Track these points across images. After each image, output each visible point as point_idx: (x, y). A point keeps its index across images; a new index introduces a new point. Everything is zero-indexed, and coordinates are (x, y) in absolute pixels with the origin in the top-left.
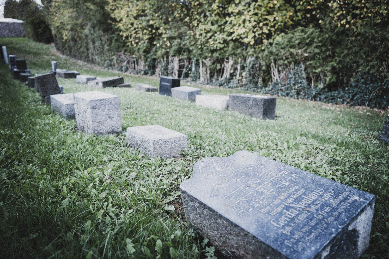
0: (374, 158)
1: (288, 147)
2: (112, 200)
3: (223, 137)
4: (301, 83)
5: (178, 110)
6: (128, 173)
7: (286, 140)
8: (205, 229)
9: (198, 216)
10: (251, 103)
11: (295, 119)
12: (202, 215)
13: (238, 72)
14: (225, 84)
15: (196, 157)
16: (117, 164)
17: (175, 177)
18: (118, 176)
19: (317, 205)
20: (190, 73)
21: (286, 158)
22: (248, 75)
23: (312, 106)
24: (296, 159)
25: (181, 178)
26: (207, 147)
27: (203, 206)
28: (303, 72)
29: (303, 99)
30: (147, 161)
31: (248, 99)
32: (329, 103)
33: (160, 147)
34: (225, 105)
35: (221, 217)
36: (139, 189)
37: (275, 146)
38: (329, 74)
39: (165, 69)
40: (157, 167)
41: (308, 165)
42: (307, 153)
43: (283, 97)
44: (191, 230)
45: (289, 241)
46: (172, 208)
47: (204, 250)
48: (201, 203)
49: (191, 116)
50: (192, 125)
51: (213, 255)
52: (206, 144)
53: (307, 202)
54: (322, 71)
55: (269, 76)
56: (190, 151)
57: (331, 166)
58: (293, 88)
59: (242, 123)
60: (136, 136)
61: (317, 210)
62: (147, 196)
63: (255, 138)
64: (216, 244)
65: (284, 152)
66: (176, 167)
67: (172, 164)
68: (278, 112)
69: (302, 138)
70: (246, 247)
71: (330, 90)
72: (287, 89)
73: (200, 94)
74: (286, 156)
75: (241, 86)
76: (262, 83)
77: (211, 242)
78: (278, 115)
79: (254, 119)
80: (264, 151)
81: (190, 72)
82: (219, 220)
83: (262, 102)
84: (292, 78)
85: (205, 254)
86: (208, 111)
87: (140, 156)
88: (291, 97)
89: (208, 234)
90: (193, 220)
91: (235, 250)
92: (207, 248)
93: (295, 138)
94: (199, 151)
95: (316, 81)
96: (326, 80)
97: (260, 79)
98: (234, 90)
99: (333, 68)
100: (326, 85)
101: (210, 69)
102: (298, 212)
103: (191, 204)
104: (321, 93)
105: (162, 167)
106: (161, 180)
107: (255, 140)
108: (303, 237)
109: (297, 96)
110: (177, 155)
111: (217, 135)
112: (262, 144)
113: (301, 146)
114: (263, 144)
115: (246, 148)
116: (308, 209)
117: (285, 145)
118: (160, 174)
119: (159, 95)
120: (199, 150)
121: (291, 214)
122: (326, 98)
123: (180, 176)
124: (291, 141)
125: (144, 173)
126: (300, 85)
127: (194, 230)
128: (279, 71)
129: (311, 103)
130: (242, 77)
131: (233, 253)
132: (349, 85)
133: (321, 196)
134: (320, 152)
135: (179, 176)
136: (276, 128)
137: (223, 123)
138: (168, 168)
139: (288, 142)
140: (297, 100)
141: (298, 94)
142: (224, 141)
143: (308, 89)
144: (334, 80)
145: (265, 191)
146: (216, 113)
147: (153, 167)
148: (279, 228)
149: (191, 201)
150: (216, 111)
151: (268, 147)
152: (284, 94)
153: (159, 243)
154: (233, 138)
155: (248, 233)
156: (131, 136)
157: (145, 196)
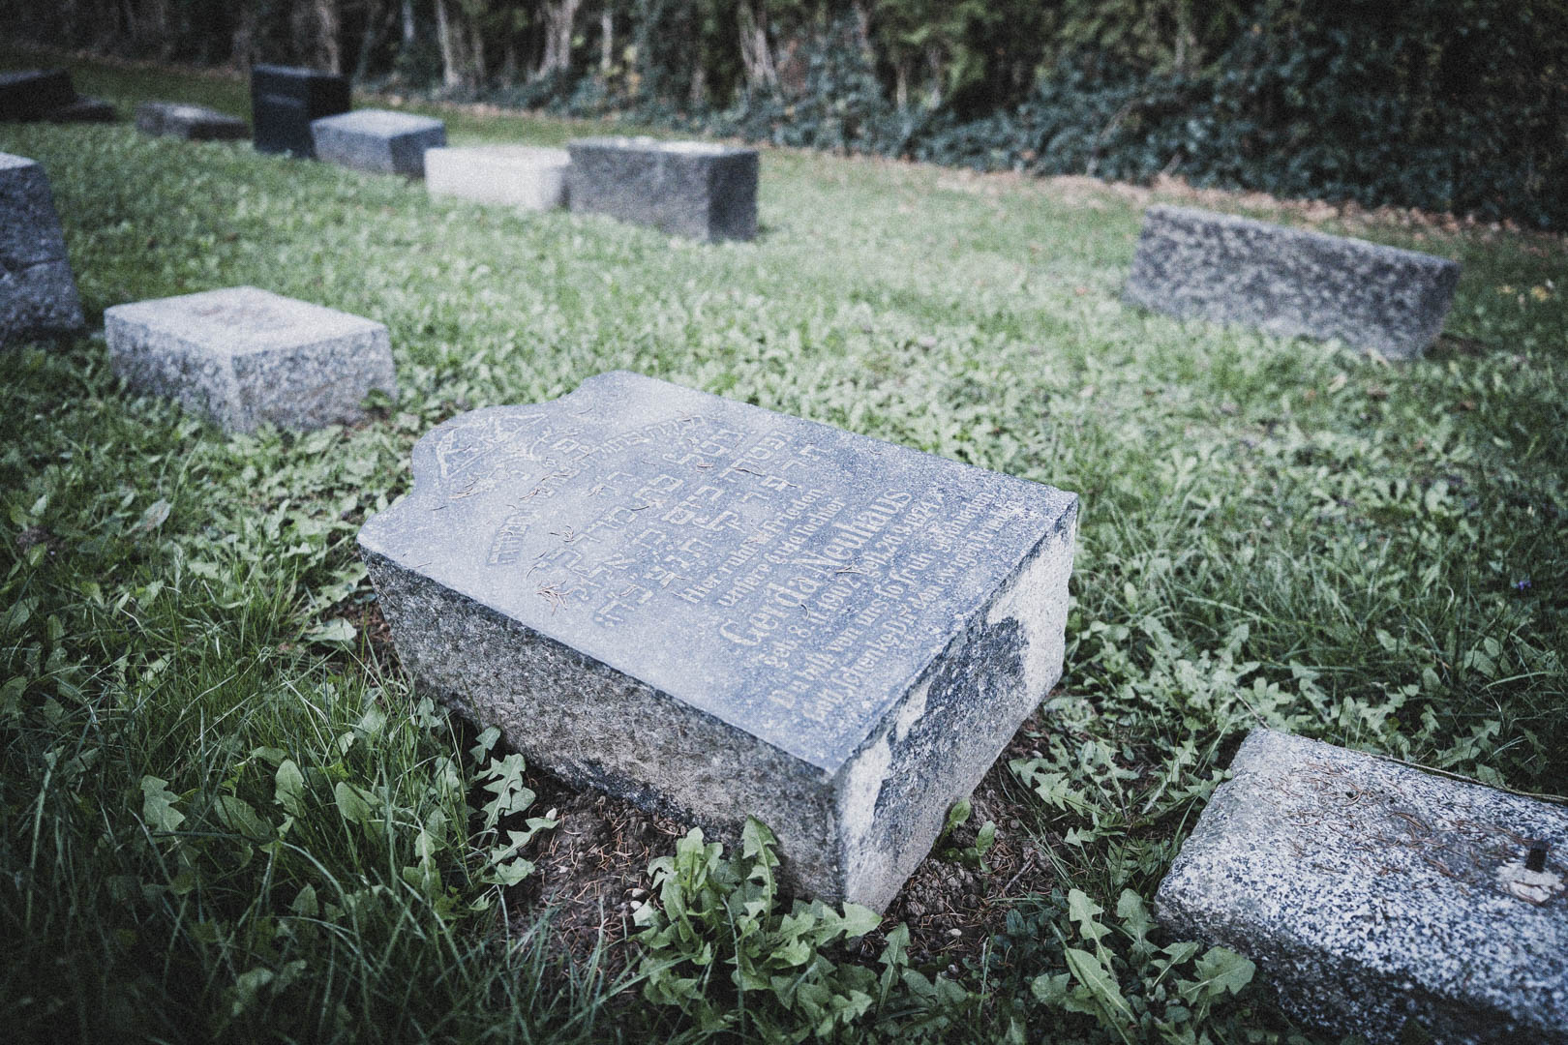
0: (1100, 366)
1: (806, 348)
2: (62, 633)
3: (550, 322)
4: (857, 87)
5: (349, 216)
6: (129, 508)
7: (799, 320)
8: (481, 692)
9: (448, 646)
10: (661, 179)
11: (832, 235)
12: (461, 643)
13: (607, 44)
14: (557, 99)
15: (437, 413)
16: (75, 475)
17: (350, 503)
18: (85, 528)
19: (884, 549)
20: (397, 52)
21: (795, 391)
22: (648, 58)
23: (898, 180)
24: (831, 392)
25: (373, 506)
26: (484, 372)
27: (458, 604)
28: (864, 44)
29: (868, 154)
30: (216, 449)
31: (647, 160)
32: (961, 167)
33: (270, 386)
34: (552, 190)
35: (532, 637)
36: (187, 569)
37: (756, 348)
38: (959, 50)
39: (275, 34)
40: (267, 469)
41: (877, 412)
42: (874, 366)
43: (793, 151)
44: (426, 706)
45: (784, 693)
46: (343, 632)
47: (482, 774)
48: (449, 595)
49: (409, 244)
50: (414, 282)
51: (518, 785)
52: (480, 355)
53: (850, 544)
54: (933, 40)
55: (732, 63)
56: (410, 393)
57: (958, 406)
58: (829, 109)
59: (626, 263)
60: (151, 342)
61: (886, 568)
62: (227, 594)
63: (681, 319)
64: (530, 742)
65: (789, 366)
66: (349, 465)
67: (334, 452)
68: (767, 210)
69: (857, 309)
70: (637, 735)
71: (965, 118)
72: (806, 114)
73: (444, 144)
74: (795, 382)
75: (624, 106)
76: (705, 90)
77: (511, 738)
78: (768, 222)
79: (676, 243)
80: (714, 369)
81: (393, 46)
82: (529, 653)
83: (704, 173)
84: (820, 68)
85: (489, 788)
86: (481, 216)
87: (184, 431)
88: (824, 146)
89: (492, 711)
90: (429, 667)
91: (598, 755)
92: (493, 761)
93: (830, 312)
94: (447, 390)
95: (916, 80)
96: (947, 75)
97: (700, 76)
98: (591, 123)
99: (975, 26)
100: (949, 97)
101: (485, 33)
102: (816, 584)
103: (411, 603)
104: (933, 128)
105: (289, 468)
106: (287, 523)
107: (679, 327)
108: (836, 668)
109: (846, 144)
110: (352, 415)
111: (522, 317)
112: (706, 342)
113: (850, 342)
114: (710, 340)
115: (644, 363)
116: (855, 568)
117: (794, 337)
118: (281, 499)
119: (255, 154)
120: (447, 386)
121: (795, 594)
122: (951, 147)
123: (371, 500)
124: (815, 323)
125: (207, 501)
126: (852, 97)
127: (440, 703)
128: (771, 41)
129: (898, 170)
130: (625, 65)
131: (593, 764)
132: (1030, 93)
133: (898, 518)
134: (921, 358)
135: (368, 497)
136: (762, 273)
137: (549, 268)
138: (319, 471)
139: (803, 328)
140: (842, 160)
141: (849, 133)
142: (555, 339)
143: (886, 113)
144: (978, 74)
145: (701, 520)
146: (515, 225)
147: (250, 473)
148: (751, 648)
149: (411, 591)
150: (520, 214)
151: (728, 353)
152: (796, 135)
153: (289, 773)
154: (591, 327)
155: (639, 682)
156: (128, 347)
157: (218, 595)
